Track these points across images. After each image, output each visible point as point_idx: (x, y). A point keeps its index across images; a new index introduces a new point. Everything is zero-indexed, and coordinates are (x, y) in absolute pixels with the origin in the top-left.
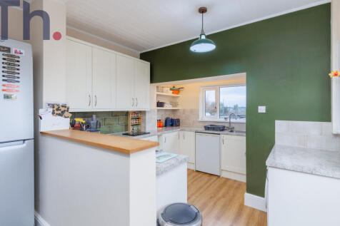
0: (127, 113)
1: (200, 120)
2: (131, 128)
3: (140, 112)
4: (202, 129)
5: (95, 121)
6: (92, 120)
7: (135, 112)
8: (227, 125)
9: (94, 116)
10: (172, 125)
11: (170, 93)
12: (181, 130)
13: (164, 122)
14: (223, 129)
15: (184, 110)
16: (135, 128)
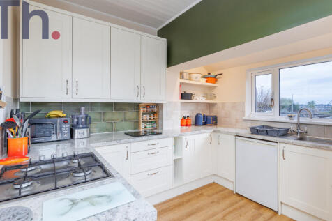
0: (136, 106)
1: (246, 118)
2: (142, 126)
3: (157, 105)
4: (247, 132)
5: (83, 115)
6: (81, 114)
7: (148, 106)
8: (293, 128)
9: (83, 108)
10: (205, 124)
11: (203, 82)
12: (214, 132)
13: (193, 119)
14: (285, 133)
15: (223, 104)
16: (149, 126)
